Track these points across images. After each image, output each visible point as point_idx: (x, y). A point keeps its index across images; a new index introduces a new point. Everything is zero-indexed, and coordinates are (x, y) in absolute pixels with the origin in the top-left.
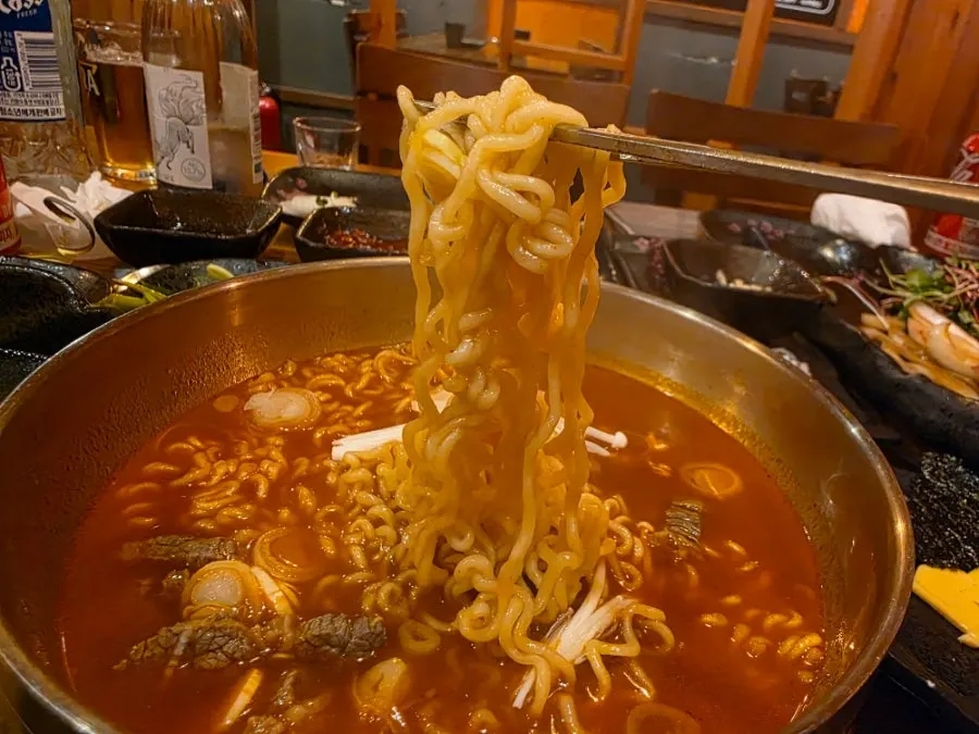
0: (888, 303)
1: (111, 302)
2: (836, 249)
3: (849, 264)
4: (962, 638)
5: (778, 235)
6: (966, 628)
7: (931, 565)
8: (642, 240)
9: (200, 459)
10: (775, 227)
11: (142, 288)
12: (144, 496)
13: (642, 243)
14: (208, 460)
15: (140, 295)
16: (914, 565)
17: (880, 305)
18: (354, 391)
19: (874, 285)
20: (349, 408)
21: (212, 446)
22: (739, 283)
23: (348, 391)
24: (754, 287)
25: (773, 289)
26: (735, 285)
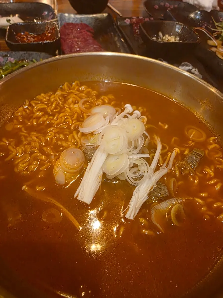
0: (215, 34)
2: (196, 14)
3: (201, 20)
5: (171, 8)
8: (127, 19)
9: (10, 148)
10: (170, 4)
13: (128, 21)
14: (14, 148)
17: (213, 35)
19: (210, 27)
20: (51, 118)
21: (12, 141)
22: (167, 36)
23: (49, 110)
24: (172, 37)
25: (179, 37)
26: (166, 37)
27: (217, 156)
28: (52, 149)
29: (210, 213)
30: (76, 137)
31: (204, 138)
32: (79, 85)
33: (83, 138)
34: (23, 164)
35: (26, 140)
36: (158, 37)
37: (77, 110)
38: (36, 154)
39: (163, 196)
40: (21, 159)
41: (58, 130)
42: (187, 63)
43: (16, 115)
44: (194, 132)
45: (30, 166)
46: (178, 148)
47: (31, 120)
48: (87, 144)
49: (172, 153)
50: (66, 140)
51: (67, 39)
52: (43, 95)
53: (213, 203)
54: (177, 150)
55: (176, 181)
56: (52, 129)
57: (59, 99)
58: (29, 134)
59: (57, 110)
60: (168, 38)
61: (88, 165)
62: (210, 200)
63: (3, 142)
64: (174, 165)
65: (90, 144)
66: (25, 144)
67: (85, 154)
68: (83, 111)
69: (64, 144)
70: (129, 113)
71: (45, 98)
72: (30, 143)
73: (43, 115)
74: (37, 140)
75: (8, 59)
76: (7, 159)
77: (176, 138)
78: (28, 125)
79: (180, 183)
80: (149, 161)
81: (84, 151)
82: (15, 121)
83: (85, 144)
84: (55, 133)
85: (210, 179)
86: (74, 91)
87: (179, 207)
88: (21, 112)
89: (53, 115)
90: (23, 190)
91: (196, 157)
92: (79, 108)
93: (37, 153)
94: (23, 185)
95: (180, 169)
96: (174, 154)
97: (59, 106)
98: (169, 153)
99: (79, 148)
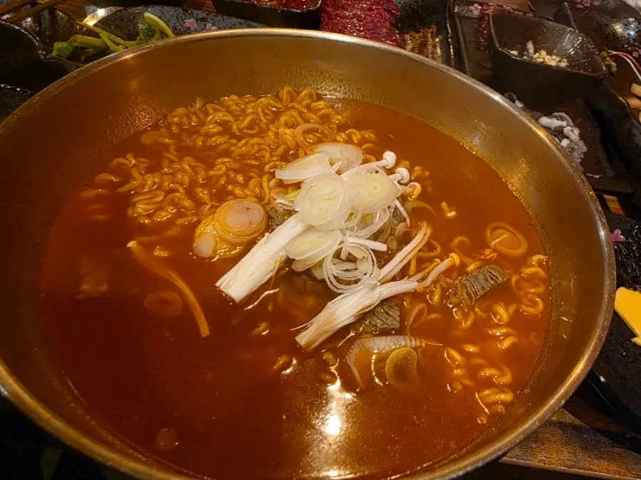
1: (76, 41)
3: (635, 40)
4: (634, 340)
5: (585, 4)
6: (639, 333)
7: (628, 288)
8: (476, 5)
9: (135, 173)
11: (98, 30)
12: (99, 198)
13: (476, 8)
14: (141, 174)
15: (97, 36)
16: (615, 286)
18: (238, 128)
20: (234, 141)
21: (143, 162)
22: (543, 53)
23: (234, 128)
24: (554, 57)
25: (568, 62)
26: (540, 55)
27: (532, 290)
28: (211, 195)
29: (468, 382)
30: (265, 184)
31: (520, 252)
32: (315, 98)
33: (278, 190)
34: (147, 204)
35: (170, 167)
36: (523, 50)
37: (287, 139)
38: (177, 194)
39: (386, 326)
40: (147, 197)
41: (236, 166)
42: (563, 114)
43: (170, 120)
44: (505, 236)
45: (159, 213)
46: (459, 256)
47: (194, 137)
48: (278, 201)
49: (442, 261)
50: (246, 185)
51: (337, 15)
52: (234, 97)
53: (481, 367)
54: (455, 258)
55: (426, 310)
56: (226, 160)
57: (263, 111)
58: (181, 159)
59: (250, 132)
60: (544, 59)
61: (264, 236)
62: (478, 361)
63: (127, 159)
64: (435, 282)
65: (283, 202)
66: (165, 174)
67: (269, 218)
68: (300, 144)
69: (238, 191)
70: (387, 167)
71: (237, 104)
72: (173, 174)
73: (219, 133)
74: (190, 171)
75: (205, 26)
76: (121, 190)
77: (464, 238)
78: (183, 144)
79: (433, 316)
80: (382, 259)
81: (270, 213)
82: (163, 130)
83: (275, 199)
84: (228, 169)
85: (497, 326)
86: (298, 106)
87: (409, 353)
88: (181, 116)
89: (239, 139)
90: (130, 248)
91: (486, 280)
92: (294, 137)
93: (180, 195)
94: (132, 240)
95: (444, 290)
96: (446, 264)
97: (258, 125)
98: (437, 260)
99: (263, 206)
